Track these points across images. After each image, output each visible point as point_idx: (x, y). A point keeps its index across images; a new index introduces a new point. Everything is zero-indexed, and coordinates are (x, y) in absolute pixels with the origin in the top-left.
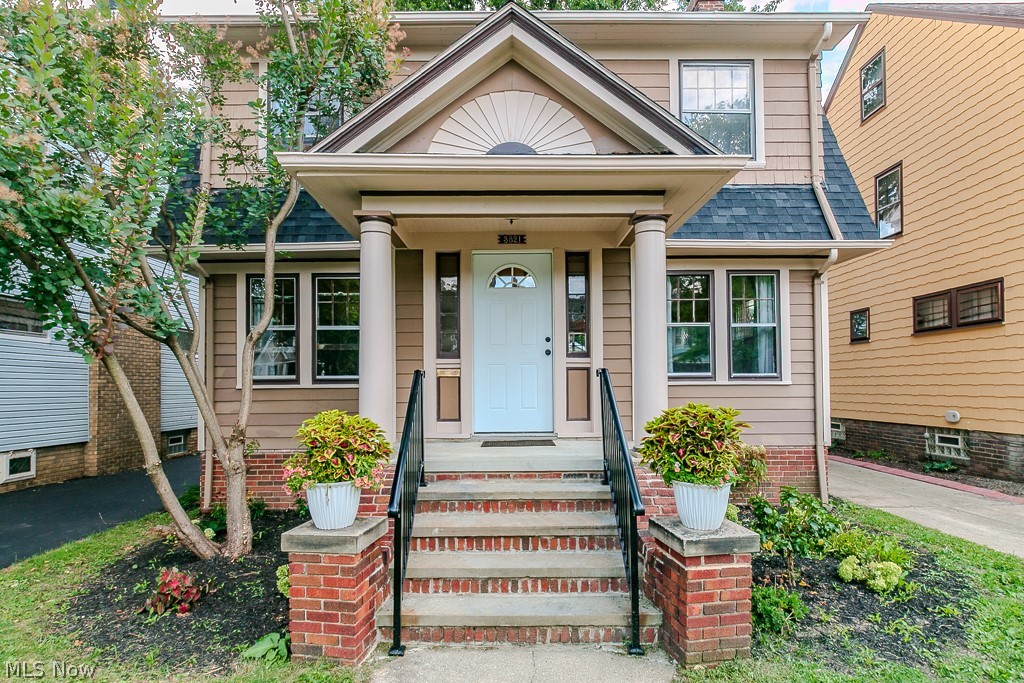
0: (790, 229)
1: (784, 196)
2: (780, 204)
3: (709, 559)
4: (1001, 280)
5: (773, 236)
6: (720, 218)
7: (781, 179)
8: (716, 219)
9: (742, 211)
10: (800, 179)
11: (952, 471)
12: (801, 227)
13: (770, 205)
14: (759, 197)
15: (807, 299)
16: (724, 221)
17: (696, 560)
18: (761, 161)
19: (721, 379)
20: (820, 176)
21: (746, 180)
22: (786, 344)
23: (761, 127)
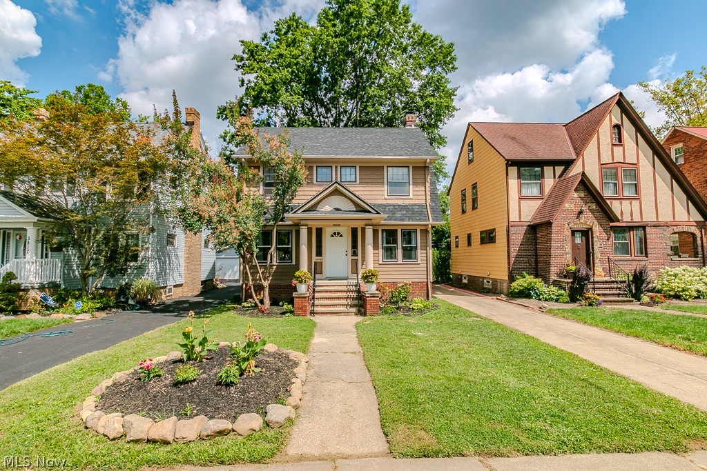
0: (417, 218)
1: (418, 207)
2: (416, 210)
3: (371, 297)
4: (495, 229)
5: (413, 220)
6: (398, 215)
7: (417, 202)
8: (397, 215)
9: (405, 212)
10: (423, 202)
11: (487, 292)
12: (422, 217)
13: (413, 210)
14: (410, 208)
15: (425, 238)
16: (399, 215)
17: (368, 297)
18: (411, 196)
19: (400, 262)
20: (429, 201)
21: (407, 202)
22: (419, 251)
23: (411, 186)
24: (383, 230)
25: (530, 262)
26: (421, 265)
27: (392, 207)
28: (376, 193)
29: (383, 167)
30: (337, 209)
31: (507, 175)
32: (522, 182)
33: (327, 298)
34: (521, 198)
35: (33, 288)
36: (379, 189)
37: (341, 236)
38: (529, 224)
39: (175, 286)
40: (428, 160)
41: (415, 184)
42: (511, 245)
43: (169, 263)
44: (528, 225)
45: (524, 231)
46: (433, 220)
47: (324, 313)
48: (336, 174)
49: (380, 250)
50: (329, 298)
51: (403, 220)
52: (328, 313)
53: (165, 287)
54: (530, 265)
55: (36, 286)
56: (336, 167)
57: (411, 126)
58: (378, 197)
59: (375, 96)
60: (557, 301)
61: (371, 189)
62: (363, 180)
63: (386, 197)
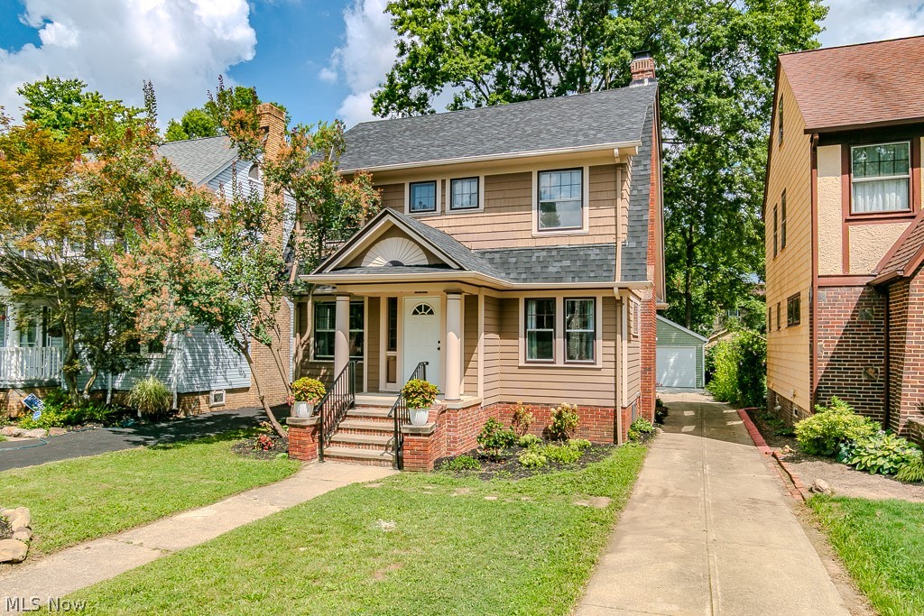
0: (592, 275)
1: (598, 251)
2: (593, 257)
3: (412, 434)
4: (800, 294)
5: (581, 279)
7: (598, 240)
8: (551, 269)
9: (567, 263)
10: (611, 240)
12: (600, 273)
13: (586, 260)
14: (582, 253)
15: (613, 315)
16: (555, 270)
17: (407, 434)
18: (586, 229)
19: (560, 363)
20: (623, 237)
21: (576, 242)
22: (599, 343)
23: (586, 209)
24: (527, 301)
25: (871, 372)
26: (603, 372)
27: (544, 253)
28: (515, 227)
29: (530, 174)
30: (396, 264)
31: (814, 165)
32: (854, 180)
33: (361, 430)
34: (852, 219)
35: (14, 388)
36: (523, 218)
37: (431, 313)
38: (870, 279)
39: (229, 391)
40: (616, 151)
41: (595, 202)
42: (819, 332)
43: (216, 356)
44: (868, 284)
45: (855, 300)
46: (625, 277)
47: (341, 458)
48: (443, 195)
49: (522, 340)
50: (364, 430)
51: (560, 279)
52: (352, 458)
53: (208, 392)
54: (870, 379)
55: (19, 385)
56: (443, 182)
57: (642, 81)
58: (519, 235)
59: (620, 31)
60: (892, 473)
61: (506, 219)
62: (492, 203)
63: (535, 232)
